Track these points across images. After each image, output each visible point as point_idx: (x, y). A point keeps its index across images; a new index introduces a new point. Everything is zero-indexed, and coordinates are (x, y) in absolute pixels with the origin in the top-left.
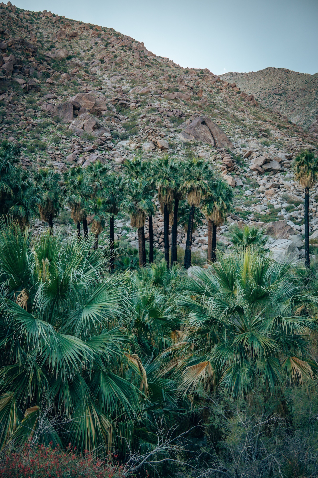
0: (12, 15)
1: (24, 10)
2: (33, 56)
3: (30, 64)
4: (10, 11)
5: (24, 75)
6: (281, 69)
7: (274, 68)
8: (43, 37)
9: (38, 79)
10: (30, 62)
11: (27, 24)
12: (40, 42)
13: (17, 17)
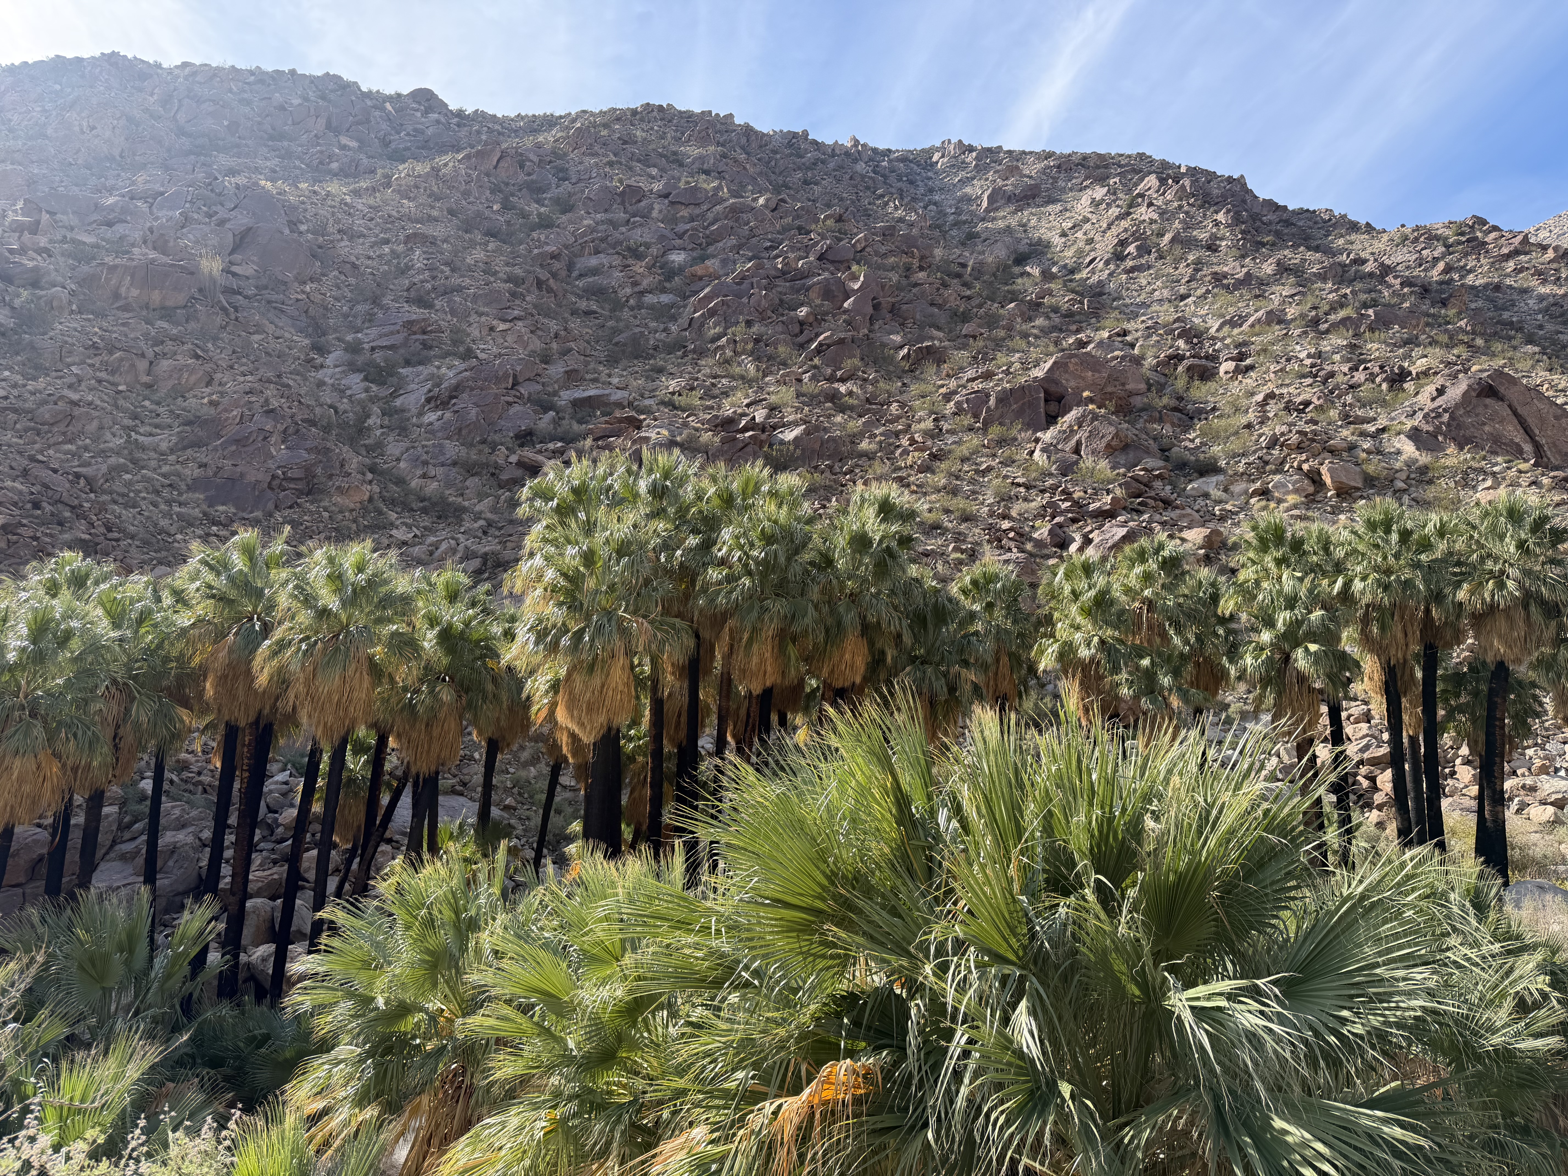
0: (861, 167)
1: (889, 151)
2: (921, 268)
3: (914, 290)
4: (855, 161)
5: (902, 325)
8: (945, 215)
9: (939, 328)
10: (916, 285)
11: (899, 184)
12: (938, 227)
13: (874, 172)
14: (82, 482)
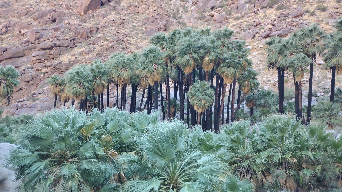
14: (125, 35)
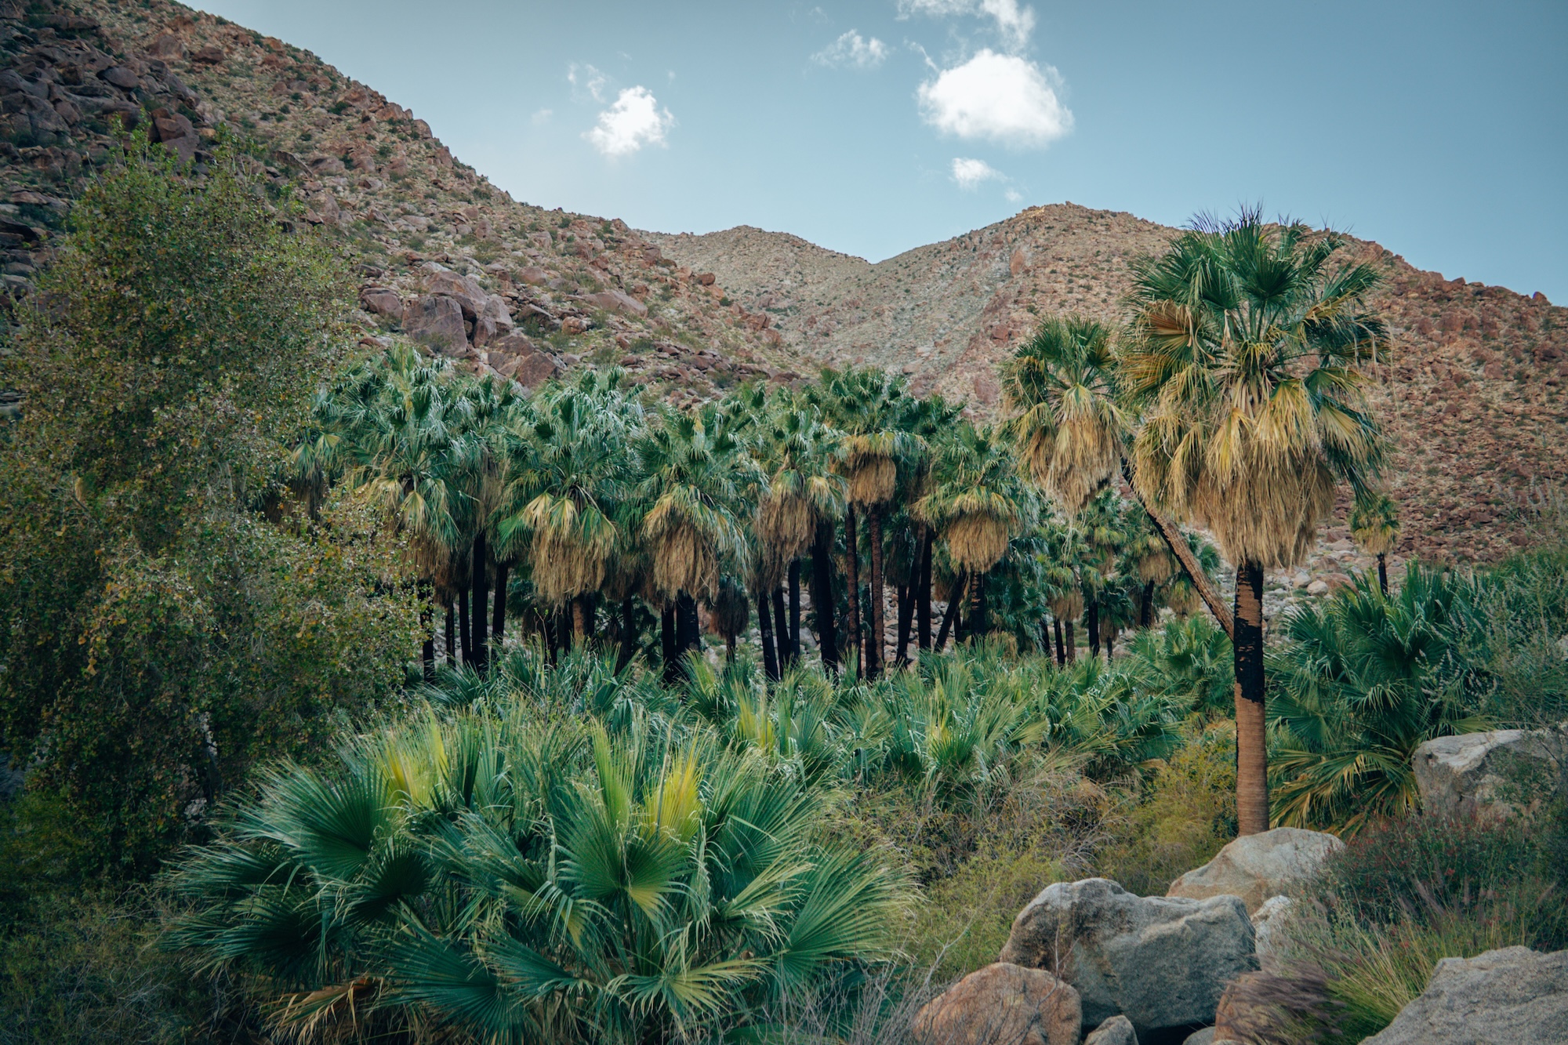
6: (781, 234)
7: (760, 231)
